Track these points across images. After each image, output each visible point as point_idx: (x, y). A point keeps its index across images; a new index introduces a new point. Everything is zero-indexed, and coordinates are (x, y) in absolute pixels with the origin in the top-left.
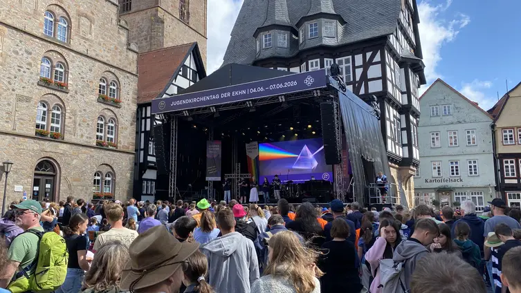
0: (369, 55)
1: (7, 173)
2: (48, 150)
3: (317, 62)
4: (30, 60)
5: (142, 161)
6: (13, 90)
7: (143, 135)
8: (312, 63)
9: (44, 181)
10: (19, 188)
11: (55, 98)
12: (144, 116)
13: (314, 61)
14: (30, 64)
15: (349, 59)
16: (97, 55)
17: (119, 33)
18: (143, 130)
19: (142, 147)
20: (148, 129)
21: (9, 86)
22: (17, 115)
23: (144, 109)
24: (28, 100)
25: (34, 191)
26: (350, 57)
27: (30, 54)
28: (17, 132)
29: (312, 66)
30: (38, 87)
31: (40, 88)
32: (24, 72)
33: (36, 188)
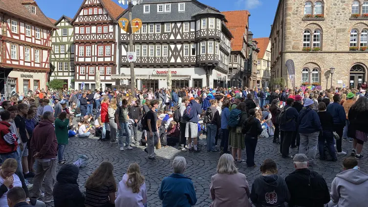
1: (332, 74)
2: (359, 58)
4: (344, 6)
6: (334, 27)
9: (357, 77)
10: (340, 82)
11: (363, 24)
14: (344, 9)
21: (332, 25)
22: (337, 40)
24: (344, 30)
25: (350, 84)
27: (344, 2)
28: (338, 50)
30: (350, 21)
31: (352, 21)
32: (341, 14)
33: (352, 82)
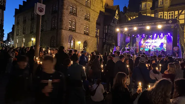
0: (180, 11)
2: (86, 38)
3: (162, 13)
4: (83, 13)
5: (104, 41)
7: (105, 34)
8: (160, 13)
12: (105, 28)
13: (161, 13)
14: (83, 14)
15: (173, 12)
16: (96, 10)
17: (101, 3)
18: (105, 32)
19: (104, 37)
20: (106, 32)
21: (79, 21)
22: (81, 28)
23: (105, 26)
26: (174, 12)
28: (81, 33)
29: (160, 14)
32: (82, 16)
33: (84, 48)
